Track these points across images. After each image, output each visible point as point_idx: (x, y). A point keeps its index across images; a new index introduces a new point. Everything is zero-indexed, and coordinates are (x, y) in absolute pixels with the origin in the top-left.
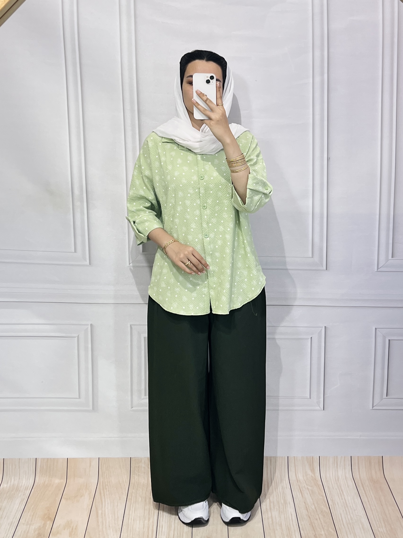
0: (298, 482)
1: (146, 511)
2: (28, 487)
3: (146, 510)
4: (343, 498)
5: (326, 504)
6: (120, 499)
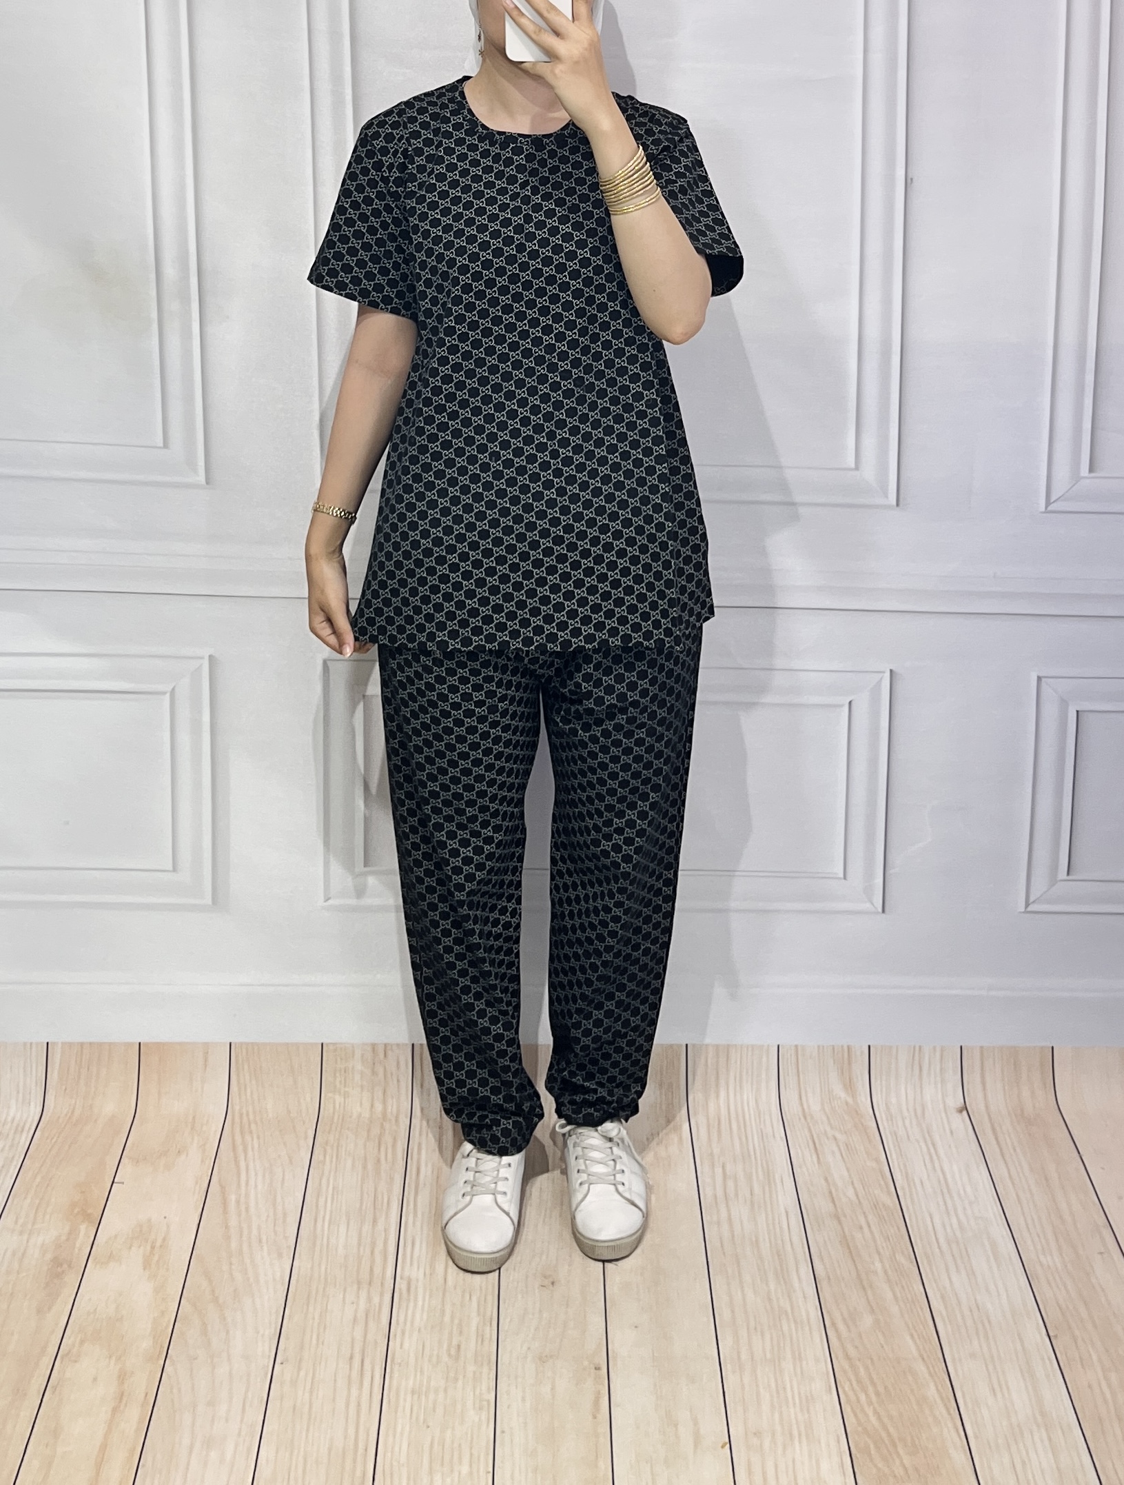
0: (806, 1121)
2: (24, 1126)
4: (937, 1165)
5: (886, 1184)
6: (291, 1161)
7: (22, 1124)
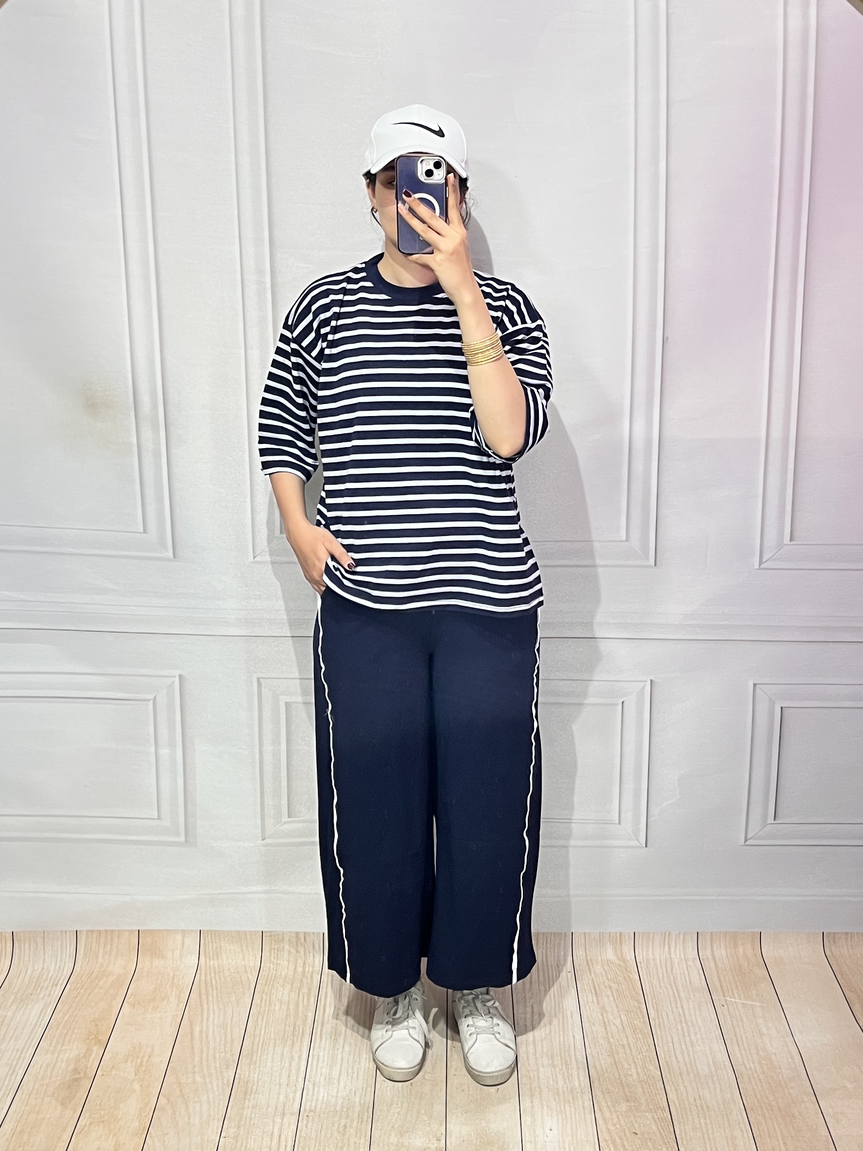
0: (590, 974)
1: (287, 1028)
2: (58, 981)
3: (289, 1026)
4: (679, 1006)
5: (643, 1017)
6: (238, 1003)
7: (56, 981)
